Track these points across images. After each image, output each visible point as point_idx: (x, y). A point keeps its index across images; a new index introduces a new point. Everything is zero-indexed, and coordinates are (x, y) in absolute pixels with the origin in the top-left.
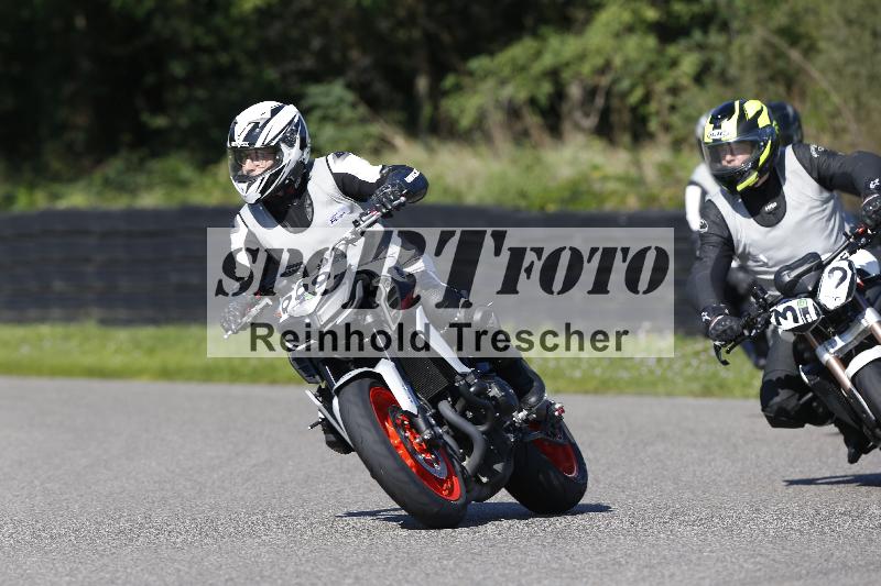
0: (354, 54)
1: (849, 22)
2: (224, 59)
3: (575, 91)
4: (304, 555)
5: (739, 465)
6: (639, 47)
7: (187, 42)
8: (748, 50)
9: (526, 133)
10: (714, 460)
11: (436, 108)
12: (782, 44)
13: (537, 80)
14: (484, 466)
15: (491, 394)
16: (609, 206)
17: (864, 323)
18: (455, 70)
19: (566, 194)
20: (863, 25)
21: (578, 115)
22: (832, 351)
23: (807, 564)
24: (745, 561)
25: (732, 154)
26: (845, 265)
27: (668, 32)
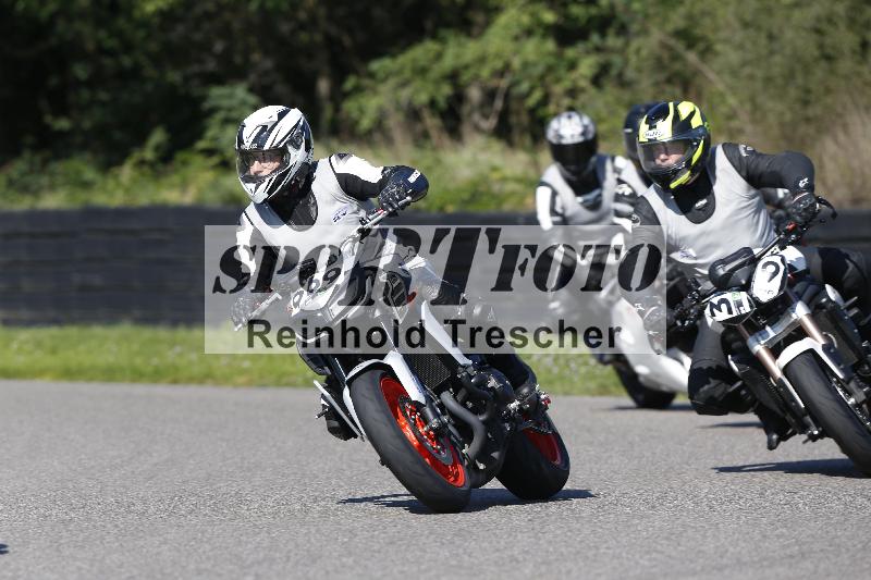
0: (256, 57)
1: (746, 25)
2: (127, 61)
3: (475, 94)
4: (204, 552)
5: (636, 462)
6: (537, 50)
7: (90, 46)
8: (644, 53)
9: (426, 135)
10: (611, 457)
11: (337, 109)
12: (680, 46)
13: (437, 83)
14: (483, 454)
15: (489, 386)
16: (507, 207)
17: (794, 316)
18: (356, 72)
19: (466, 196)
20: (759, 28)
21: (476, 117)
22: (762, 342)
23: (701, 560)
24: (641, 557)
25: (667, 154)
26: (777, 259)
27: (566, 34)
